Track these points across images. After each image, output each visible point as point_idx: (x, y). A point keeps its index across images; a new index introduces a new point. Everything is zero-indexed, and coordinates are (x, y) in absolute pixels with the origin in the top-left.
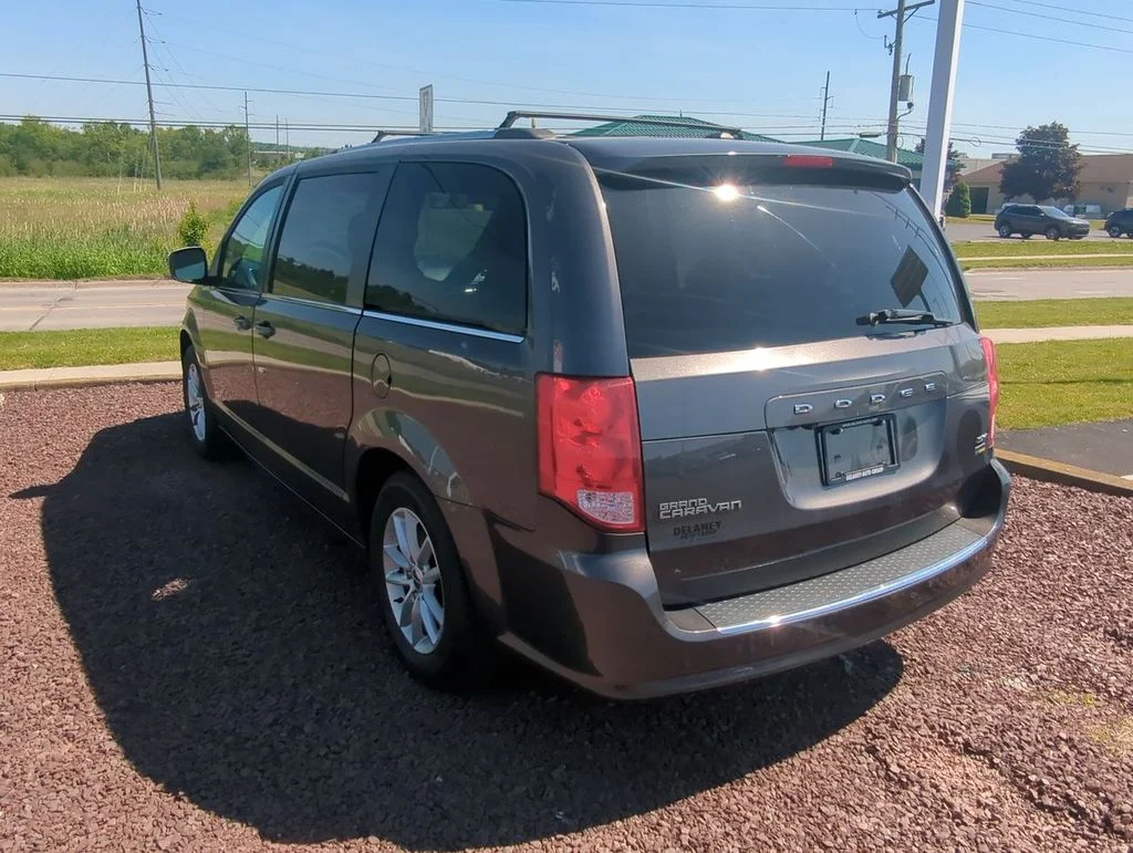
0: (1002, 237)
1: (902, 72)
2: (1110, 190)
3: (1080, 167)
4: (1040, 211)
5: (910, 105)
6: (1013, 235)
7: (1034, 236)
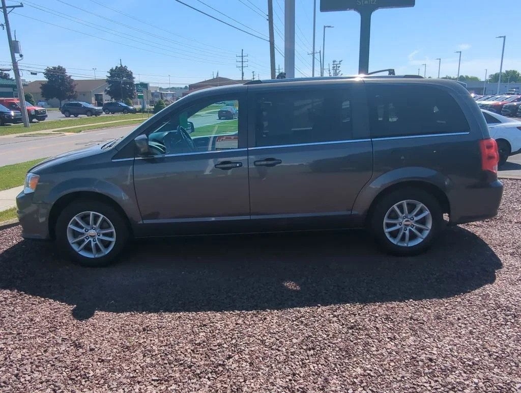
0: (66, 117)
1: (13, 39)
2: (84, 95)
3: (75, 85)
4: (81, 105)
5: (21, 56)
6: (71, 116)
7: (79, 116)
